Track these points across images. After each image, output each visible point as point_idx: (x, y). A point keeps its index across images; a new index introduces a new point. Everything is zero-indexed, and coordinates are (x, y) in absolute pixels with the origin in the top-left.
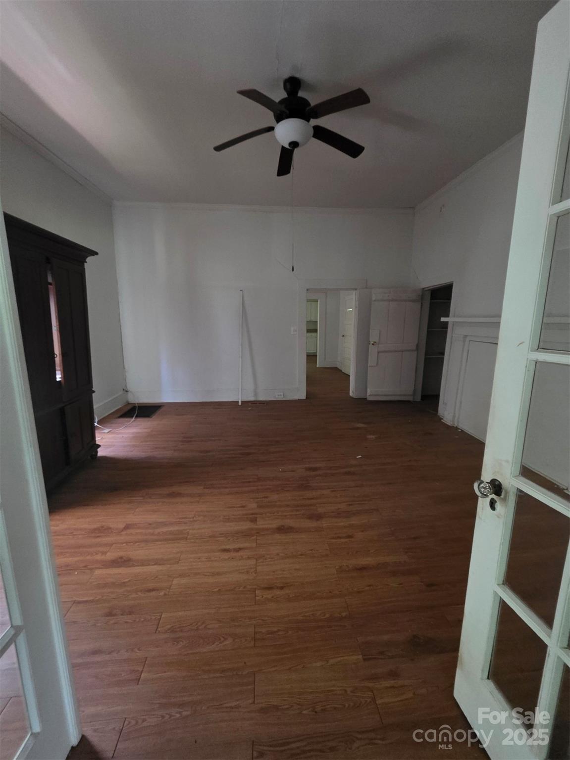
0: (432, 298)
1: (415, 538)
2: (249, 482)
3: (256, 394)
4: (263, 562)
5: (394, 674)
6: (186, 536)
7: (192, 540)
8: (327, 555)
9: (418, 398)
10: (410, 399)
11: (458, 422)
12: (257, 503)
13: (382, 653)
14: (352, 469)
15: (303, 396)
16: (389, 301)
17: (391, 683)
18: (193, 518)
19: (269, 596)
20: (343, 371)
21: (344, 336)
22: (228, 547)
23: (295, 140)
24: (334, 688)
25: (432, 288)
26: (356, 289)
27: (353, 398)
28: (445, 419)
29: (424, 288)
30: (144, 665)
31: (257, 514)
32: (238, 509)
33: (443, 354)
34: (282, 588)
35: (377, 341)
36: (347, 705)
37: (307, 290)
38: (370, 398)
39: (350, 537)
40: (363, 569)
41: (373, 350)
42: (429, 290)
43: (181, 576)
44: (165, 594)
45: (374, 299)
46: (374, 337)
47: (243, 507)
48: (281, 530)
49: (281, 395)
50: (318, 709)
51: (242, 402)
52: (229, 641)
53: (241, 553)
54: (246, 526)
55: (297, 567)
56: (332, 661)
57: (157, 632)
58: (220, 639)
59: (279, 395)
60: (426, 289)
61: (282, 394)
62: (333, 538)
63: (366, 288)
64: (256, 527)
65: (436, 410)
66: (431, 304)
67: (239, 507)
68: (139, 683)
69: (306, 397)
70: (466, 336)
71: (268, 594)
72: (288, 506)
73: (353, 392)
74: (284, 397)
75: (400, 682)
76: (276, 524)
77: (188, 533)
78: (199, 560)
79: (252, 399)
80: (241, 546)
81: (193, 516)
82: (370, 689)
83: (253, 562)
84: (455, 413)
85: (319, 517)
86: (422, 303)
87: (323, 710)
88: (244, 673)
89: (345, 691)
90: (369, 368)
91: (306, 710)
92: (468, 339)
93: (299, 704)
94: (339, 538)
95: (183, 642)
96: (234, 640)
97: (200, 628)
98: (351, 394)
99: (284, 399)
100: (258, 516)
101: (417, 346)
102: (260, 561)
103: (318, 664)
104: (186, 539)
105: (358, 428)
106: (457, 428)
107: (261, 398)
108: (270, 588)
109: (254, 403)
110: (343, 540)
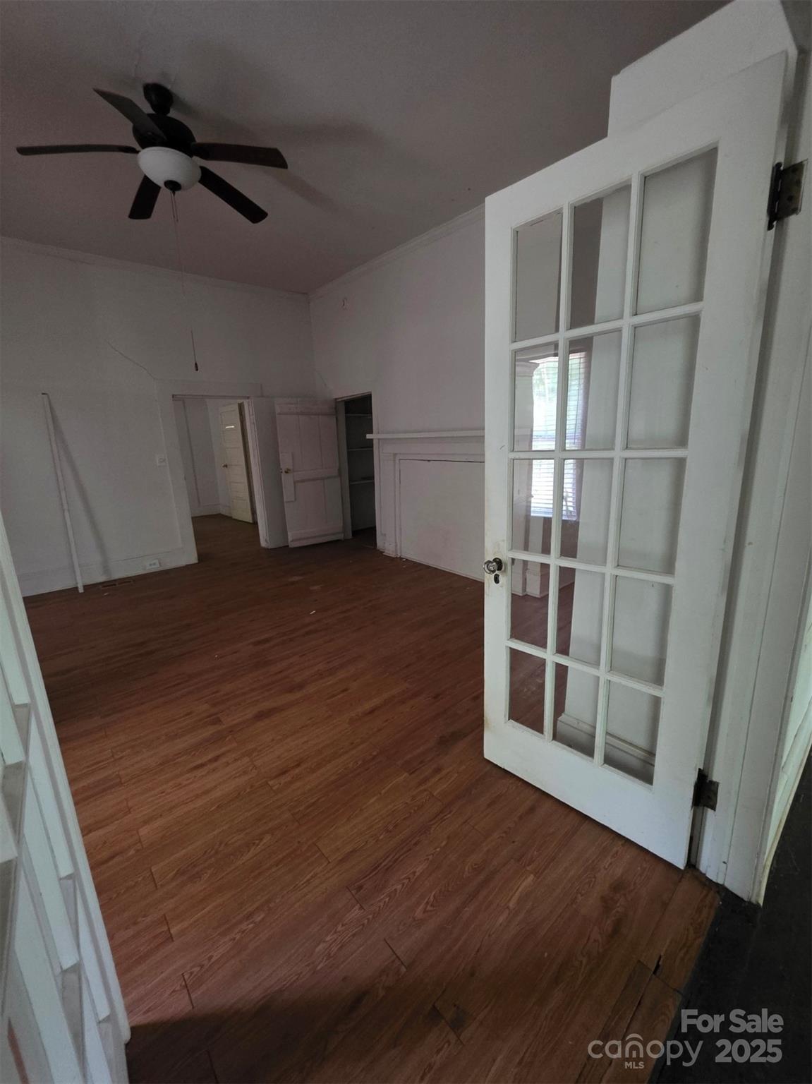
0: (347, 411)
1: (407, 666)
2: (178, 684)
3: (106, 569)
4: (258, 755)
5: (438, 770)
6: (118, 780)
7: (134, 781)
8: (330, 716)
9: (350, 536)
10: (341, 537)
11: (401, 553)
12: (206, 703)
13: (421, 762)
14: (311, 627)
15: (193, 559)
16: (297, 414)
17: (438, 777)
18: (113, 756)
19: (289, 779)
20: (234, 517)
21: (226, 466)
22: (199, 762)
23: (174, 180)
24: (396, 808)
25: (346, 398)
26: (248, 398)
27: (268, 549)
28: (386, 551)
29: (336, 399)
30: (167, 923)
31: (216, 714)
32: (183, 719)
33: (373, 478)
34: (298, 765)
35: (291, 468)
36: (412, 811)
37: (173, 396)
38: (292, 545)
39: (346, 690)
40: (372, 712)
41: (287, 481)
42: (342, 401)
43: (145, 822)
44: (138, 851)
45: (278, 410)
46: (286, 462)
47: (190, 713)
48: (260, 716)
49: (154, 564)
50: (391, 828)
51: (85, 587)
52: (267, 838)
53: (224, 760)
54: (209, 731)
55: (305, 739)
56: (383, 792)
57: (158, 887)
58: (254, 843)
59: (150, 565)
60: (340, 400)
61: (157, 561)
62: (328, 698)
63: (262, 396)
64: (224, 727)
65: (375, 544)
66: (347, 418)
67: (183, 717)
68: (174, 939)
69: (199, 560)
70: (395, 455)
71: (284, 779)
72: (253, 690)
73: (266, 541)
74: (161, 566)
75: (444, 772)
76: (250, 713)
77: (118, 776)
78: (164, 794)
79: (101, 579)
80: (218, 753)
81: (111, 755)
82: (425, 790)
83: (246, 759)
84: (396, 542)
85: (301, 686)
86: (337, 419)
87: (395, 826)
88: (303, 850)
89: (407, 803)
90: (285, 504)
91: (381, 835)
92: (397, 458)
93: (372, 837)
94: (334, 696)
95: (206, 873)
96: (273, 834)
97: (220, 849)
98: (263, 544)
99: (162, 569)
100: (219, 715)
101: (339, 470)
102: (254, 755)
103: (373, 800)
104: (121, 784)
105: (293, 583)
106: (401, 558)
107: (118, 574)
108: (284, 773)
109: (109, 585)
110: (339, 696)
